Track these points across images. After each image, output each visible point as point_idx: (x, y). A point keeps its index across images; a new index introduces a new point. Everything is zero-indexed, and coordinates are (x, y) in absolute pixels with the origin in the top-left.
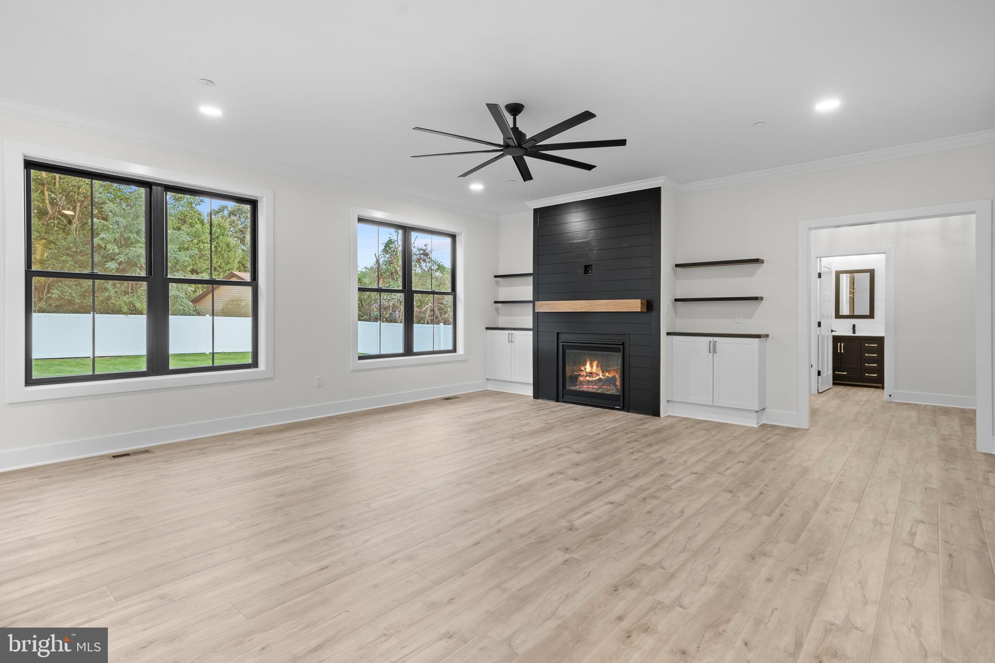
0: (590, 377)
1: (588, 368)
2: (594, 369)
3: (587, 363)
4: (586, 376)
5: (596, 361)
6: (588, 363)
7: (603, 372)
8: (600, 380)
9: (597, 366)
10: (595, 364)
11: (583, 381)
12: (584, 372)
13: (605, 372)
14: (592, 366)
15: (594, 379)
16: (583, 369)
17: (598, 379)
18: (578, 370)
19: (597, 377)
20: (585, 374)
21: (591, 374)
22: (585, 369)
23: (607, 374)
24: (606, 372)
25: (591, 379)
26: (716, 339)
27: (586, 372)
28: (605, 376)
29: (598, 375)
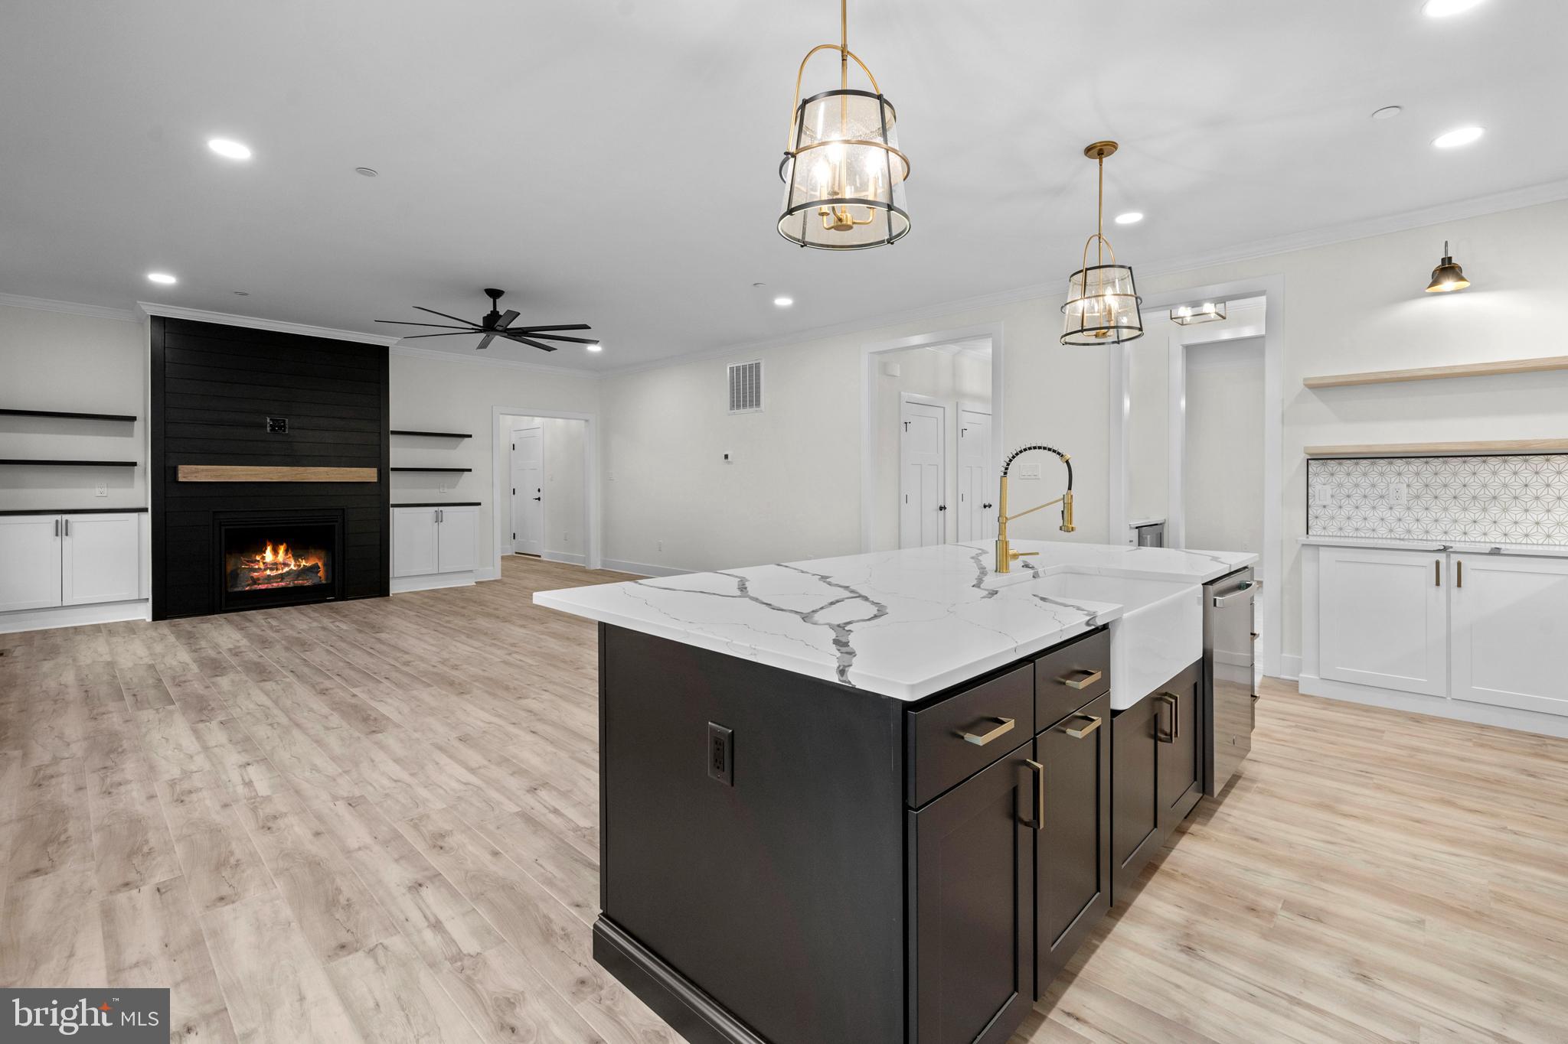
0: (272, 569)
1: (269, 556)
2: (281, 557)
3: (266, 549)
4: (265, 570)
5: (285, 544)
6: (269, 549)
7: (296, 560)
8: (288, 573)
9: (286, 551)
10: (282, 549)
11: (258, 579)
12: (261, 564)
13: (300, 560)
14: (275, 552)
15: (280, 572)
16: (258, 558)
17: (287, 572)
18: (248, 561)
19: (286, 569)
20: (262, 566)
21: (275, 566)
22: (263, 558)
23: (303, 563)
24: (302, 559)
25: (274, 573)
26: (441, 508)
27: (264, 563)
28: (300, 565)
29: (286, 565)
